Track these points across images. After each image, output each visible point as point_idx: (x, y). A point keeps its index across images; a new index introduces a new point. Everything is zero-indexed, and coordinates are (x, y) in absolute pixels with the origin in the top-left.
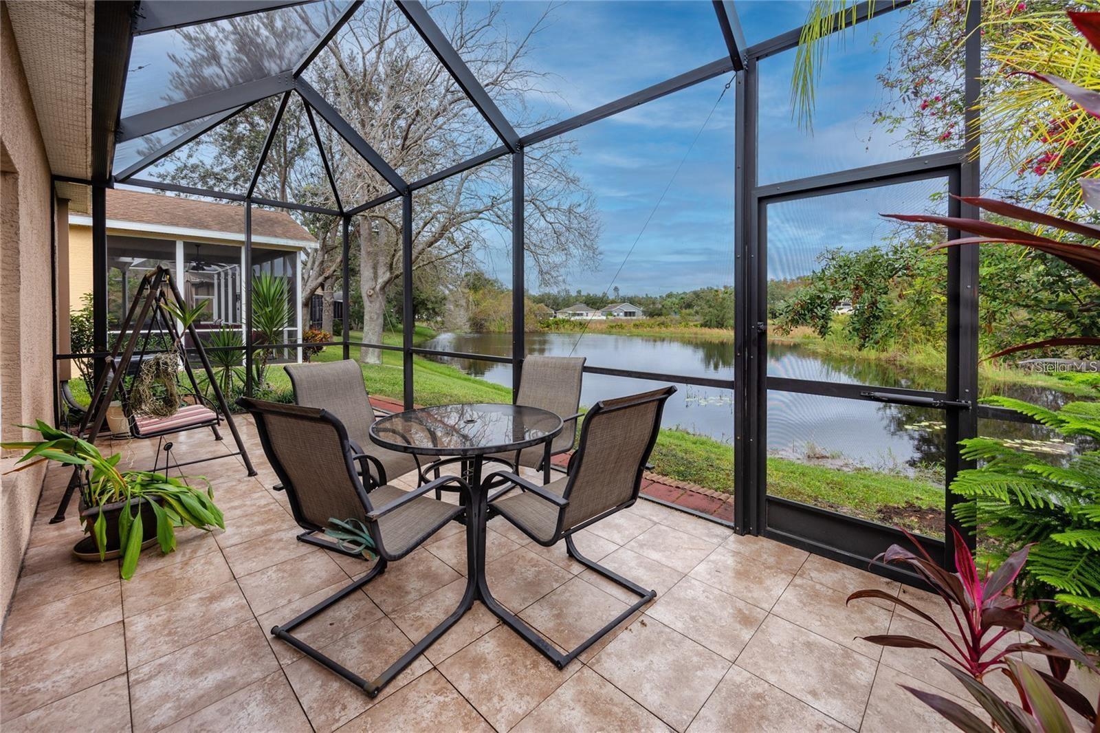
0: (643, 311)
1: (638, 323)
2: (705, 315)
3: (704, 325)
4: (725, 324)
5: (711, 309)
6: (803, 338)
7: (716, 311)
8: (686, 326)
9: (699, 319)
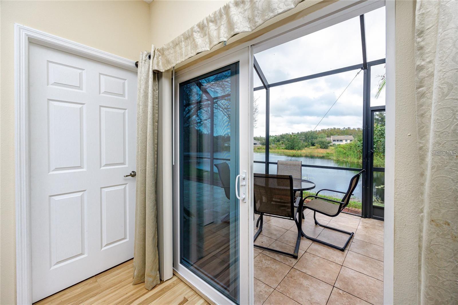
0: (260, 143)
1: (259, 147)
2: (286, 145)
3: (286, 149)
4: (294, 148)
5: (289, 142)
6: (326, 154)
7: (291, 143)
8: (279, 149)
9: (284, 146)
